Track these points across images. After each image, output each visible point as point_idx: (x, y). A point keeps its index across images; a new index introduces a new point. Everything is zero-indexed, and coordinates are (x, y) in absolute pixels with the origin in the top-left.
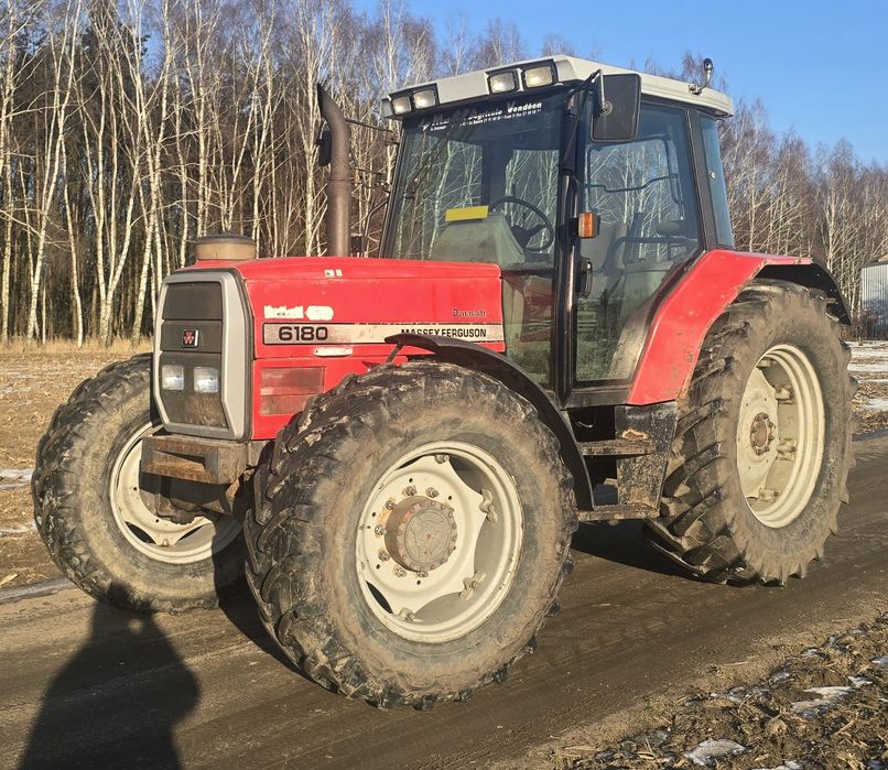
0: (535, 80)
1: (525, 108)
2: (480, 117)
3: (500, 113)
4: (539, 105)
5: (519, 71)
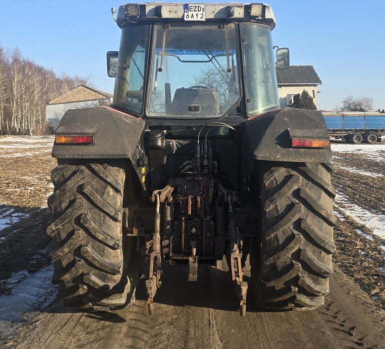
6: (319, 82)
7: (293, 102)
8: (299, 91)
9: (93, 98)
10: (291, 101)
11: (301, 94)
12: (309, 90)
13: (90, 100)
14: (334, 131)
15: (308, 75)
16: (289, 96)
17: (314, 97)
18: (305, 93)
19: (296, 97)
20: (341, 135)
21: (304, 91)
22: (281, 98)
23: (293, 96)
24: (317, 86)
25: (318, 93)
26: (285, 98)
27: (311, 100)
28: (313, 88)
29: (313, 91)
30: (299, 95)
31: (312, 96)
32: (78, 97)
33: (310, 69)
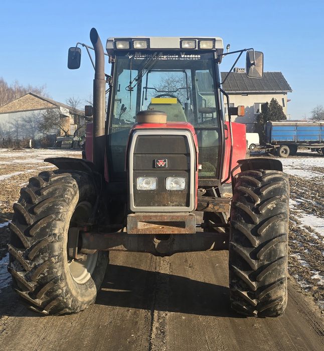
0: (204, 46)
1: (191, 56)
2: (165, 57)
3: (177, 56)
4: (199, 56)
5: (197, 41)
6: (289, 89)
7: (260, 111)
8: (267, 99)
9: (42, 107)
10: (258, 110)
11: (269, 102)
12: (279, 98)
13: (38, 110)
14: (311, 142)
15: (277, 83)
16: (257, 104)
17: (284, 106)
18: (274, 102)
19: (264, 106)
20: (318, 147)
21: (273, 99)
22: (248, 107)
23: (260, 105)
24: (286, 93)
25: (288, 101)
26: (252, 107)
27: (280, 109)
28: (282, 96)
29: (283, 99)
30: (267, 103)
31: (282, 105)
32: (25, 107)
33: (279, 76)
